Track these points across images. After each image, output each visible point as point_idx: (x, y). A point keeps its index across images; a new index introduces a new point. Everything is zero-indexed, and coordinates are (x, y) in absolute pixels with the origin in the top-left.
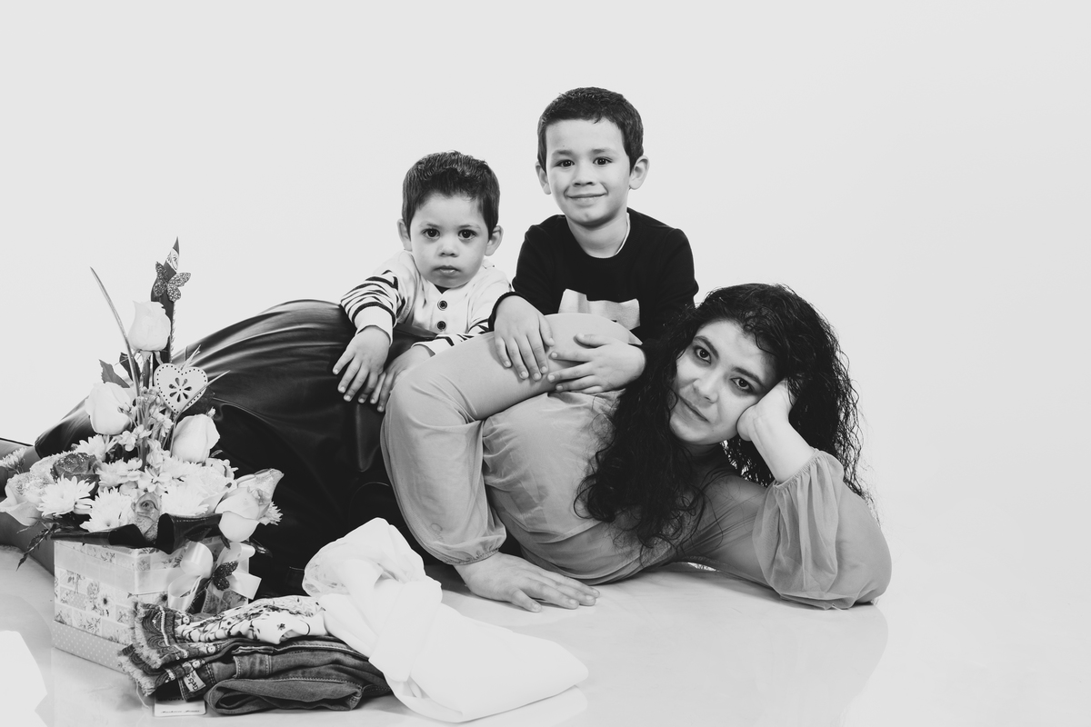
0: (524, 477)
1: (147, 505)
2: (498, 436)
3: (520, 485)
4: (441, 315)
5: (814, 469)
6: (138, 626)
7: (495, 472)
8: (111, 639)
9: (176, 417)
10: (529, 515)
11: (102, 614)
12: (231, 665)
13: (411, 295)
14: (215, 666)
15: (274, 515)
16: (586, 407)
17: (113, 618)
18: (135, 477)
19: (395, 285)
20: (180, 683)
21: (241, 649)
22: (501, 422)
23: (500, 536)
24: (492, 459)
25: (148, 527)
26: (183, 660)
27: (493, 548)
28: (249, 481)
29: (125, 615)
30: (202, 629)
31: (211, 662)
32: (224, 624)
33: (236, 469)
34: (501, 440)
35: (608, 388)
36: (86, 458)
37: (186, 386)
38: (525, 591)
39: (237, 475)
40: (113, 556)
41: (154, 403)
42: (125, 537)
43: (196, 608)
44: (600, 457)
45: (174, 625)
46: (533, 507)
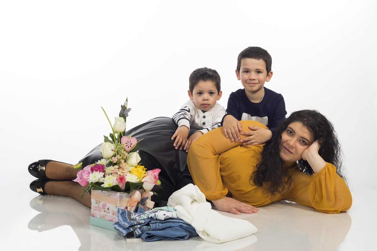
0: (233, 172)
1: (121, 179)
2: (225, 159)
3: (232, 175)
4: (204, 120)
5: (327, 169)
6: (120, 216)
7: (224, 171)
8: (110, 221)
9: (128, 153)
10: (235, 185)
11: (107, 213)
12: (149, 227)
13: (194, 114)
14: (144, 227)
15: (159, 183)
16: (252, 150)
17: (111, 214)
18: (117, 171)
19: (189, 111)
20: (134, 232)
21: (152, 222)
22: (225, 155)
23: (226, 191)
24: (222, 167)
25: (122, 186)
26: (135, 225)
27: (224, 195)
28: (150, 172)
29: (115, 213)
30: (139, 216)
31: (143, 226)
32: (146, 215)
33: (146, 169)
34: (225, 161)
35: (260, 143)
36: (101, 165)
37: (131, 143)
38: (235, 208)
39: (146, 171)
40: (111, 195)
41: (122, 148)
42: (115, 189)
43: (136, 211)
44: (257, 166)
45: (130, 216)
46: (236, 182)
